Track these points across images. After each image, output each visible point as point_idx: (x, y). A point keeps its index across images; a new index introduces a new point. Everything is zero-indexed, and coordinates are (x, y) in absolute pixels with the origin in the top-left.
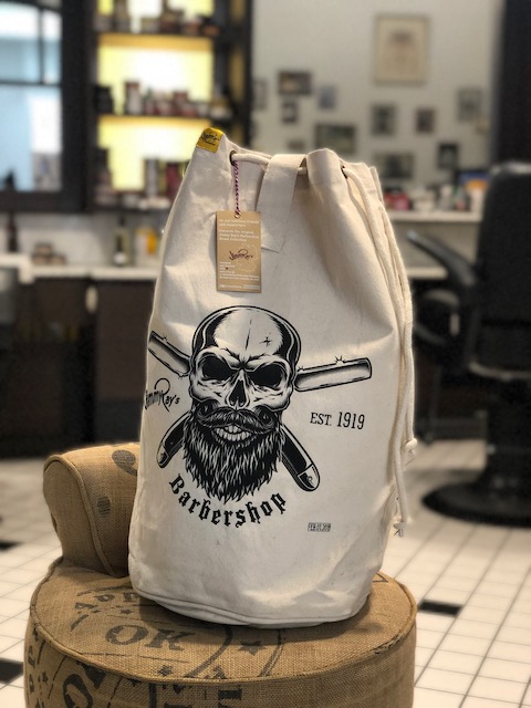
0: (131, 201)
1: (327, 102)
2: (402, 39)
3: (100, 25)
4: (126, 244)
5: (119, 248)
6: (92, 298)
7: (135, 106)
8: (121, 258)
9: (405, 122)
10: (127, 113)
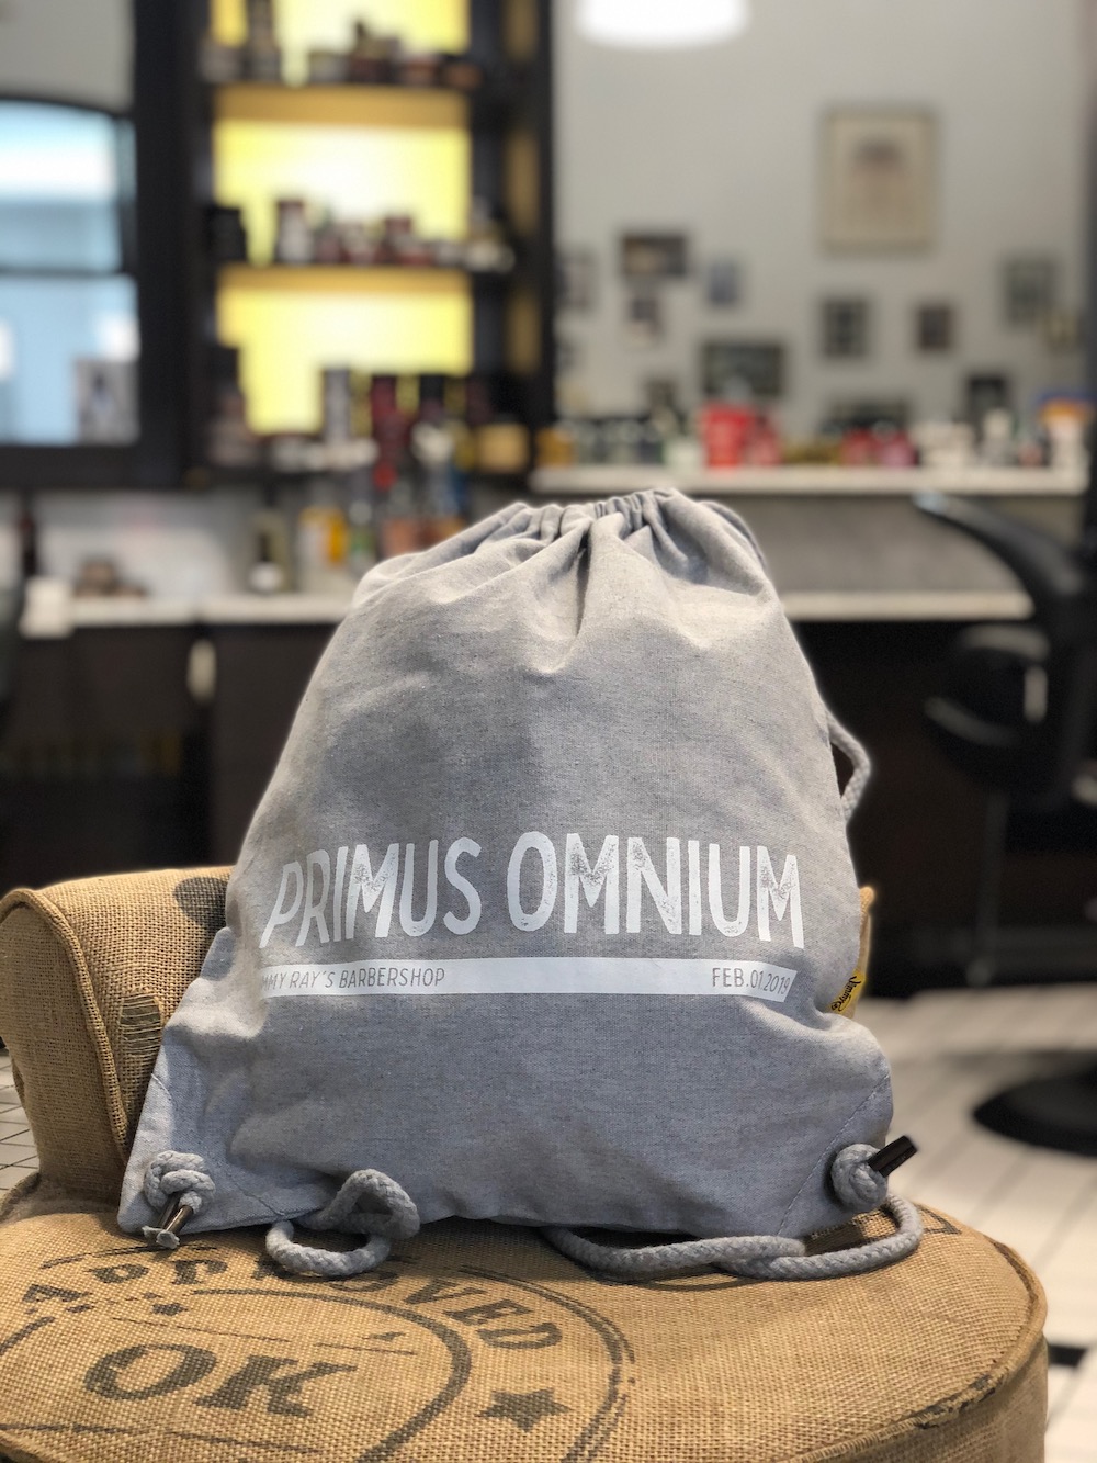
0: (290, 457)
1: (724, 291)
2: (879, 157)
3: (216, 66)
4: (279, 545)
5: (264, 555)
6: (202, 666)
7: (297, 245)
8: (267, 576)
9: (892, 331)
10: (279, 260)
